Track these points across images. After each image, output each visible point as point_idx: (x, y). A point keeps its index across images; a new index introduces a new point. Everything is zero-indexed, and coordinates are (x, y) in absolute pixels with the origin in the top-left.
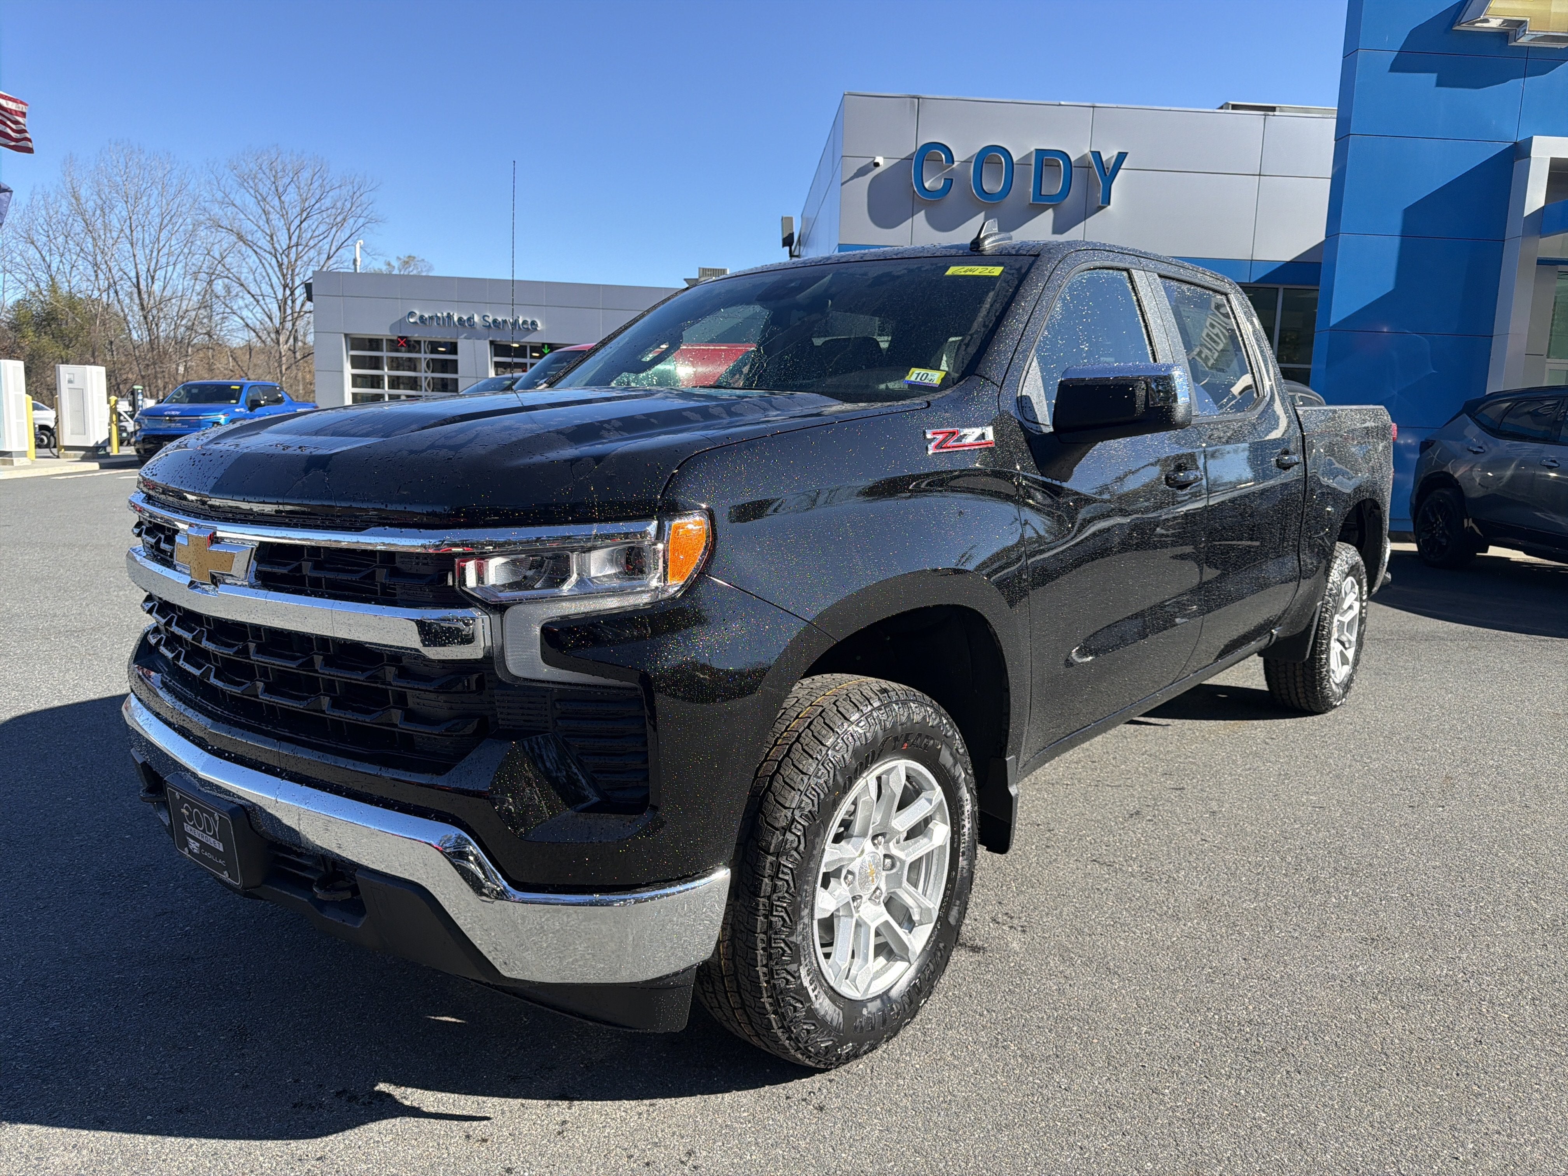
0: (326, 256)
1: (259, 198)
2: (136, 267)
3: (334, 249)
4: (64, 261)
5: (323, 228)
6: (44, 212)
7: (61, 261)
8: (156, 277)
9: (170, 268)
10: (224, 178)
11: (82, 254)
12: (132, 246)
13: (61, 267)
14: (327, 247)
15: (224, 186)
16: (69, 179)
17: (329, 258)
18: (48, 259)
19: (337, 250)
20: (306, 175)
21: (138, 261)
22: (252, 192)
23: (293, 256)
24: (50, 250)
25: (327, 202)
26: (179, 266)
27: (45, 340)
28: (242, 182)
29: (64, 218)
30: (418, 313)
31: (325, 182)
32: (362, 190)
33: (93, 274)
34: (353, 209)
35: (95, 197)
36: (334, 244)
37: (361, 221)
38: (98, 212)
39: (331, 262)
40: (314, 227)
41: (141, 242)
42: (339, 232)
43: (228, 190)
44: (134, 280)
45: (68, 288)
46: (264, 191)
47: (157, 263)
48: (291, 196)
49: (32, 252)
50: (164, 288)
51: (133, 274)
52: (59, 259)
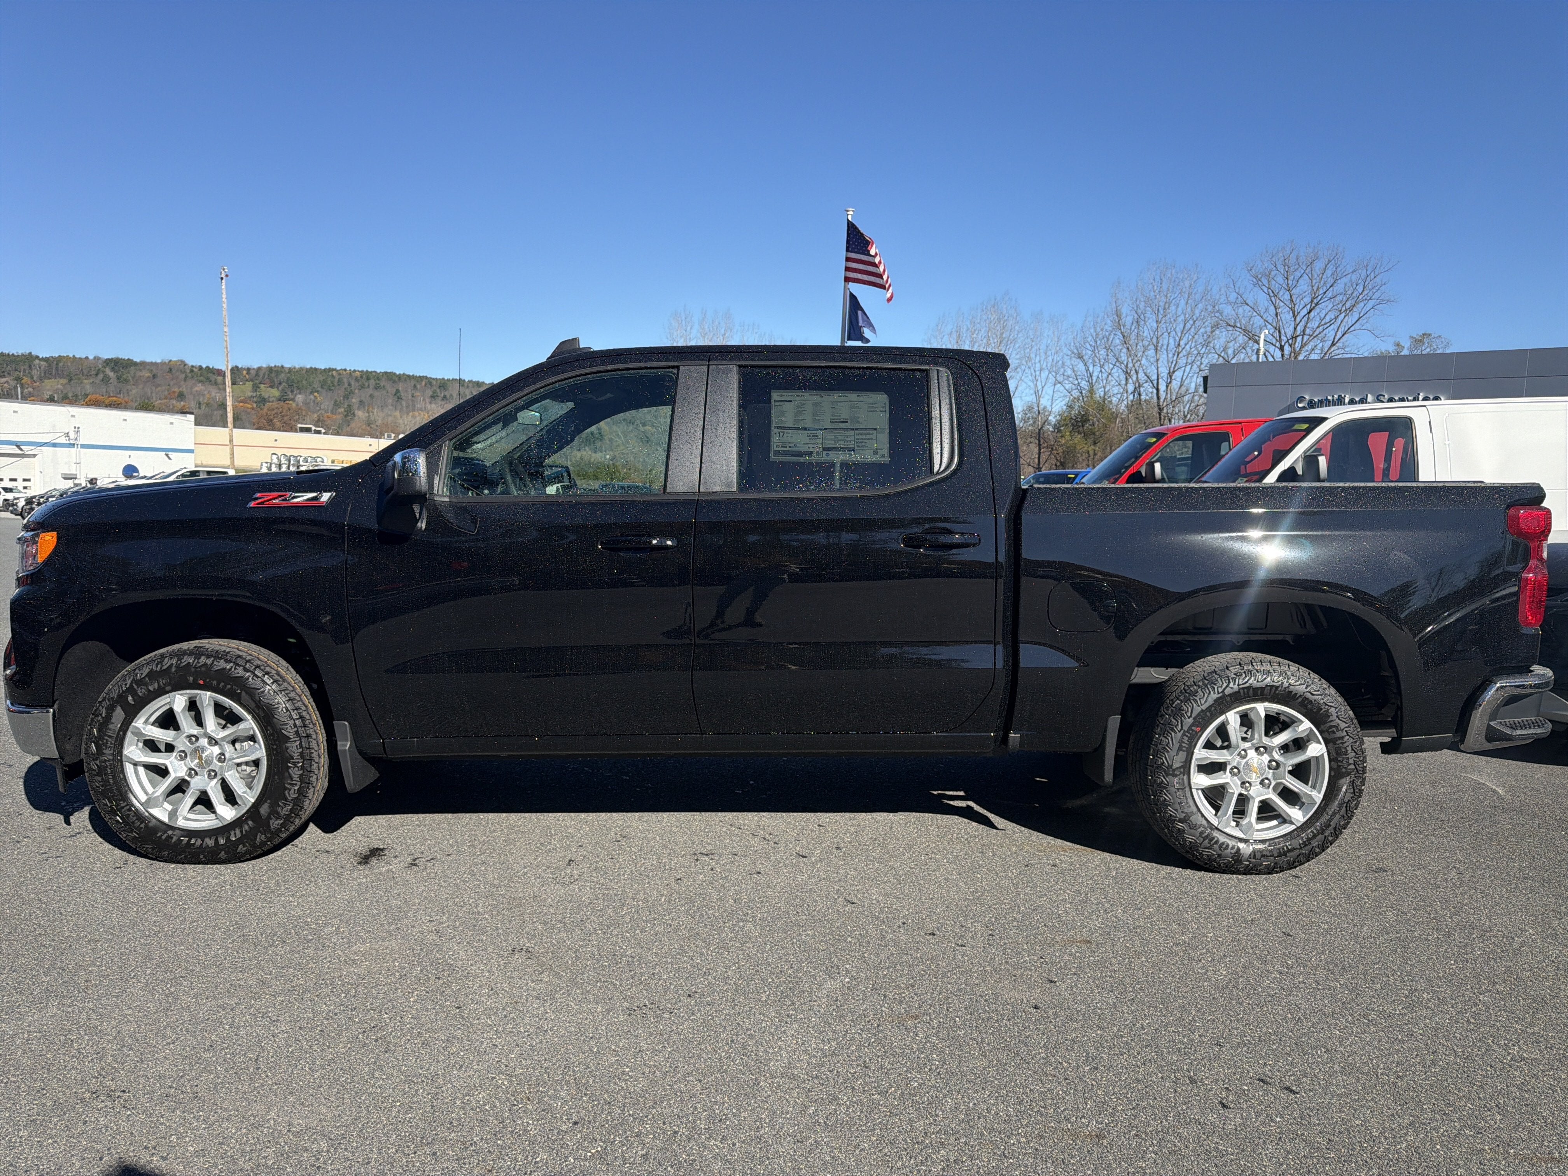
0: (1331, 342)
1: (1271, 294)
2: (1157, 369)
3: (1339, 334)
4: (1103, 370)
5: (1332, 315)
6: (1092, 331)
7: (1101, 371)
8: (1173, 377)
9: (1189, 367)
10: (1240, 280)
11: (1117, 364)
12: (1156, 352)
13: (1100, 376)
14: (1333, 333)
15: (1239, 288)
16: (1114, 300)
17: (1333, 344)
18: (1091, 369)
19: (1343, 335)
20: (1318, 266)
21: (1159, 365)
22: (1266, 290)
23: (1298, 346)
24: (1094, 361)
25: (1339, 287)
26: (1195, 367)
27: (1078, 438)
28: (1257, 281)
29: (1107, 334)
30: (1307, 397)
31: (1339, 269)
32: (1377, 272)
33: (1124, 379)
34: (1365, 292)
35: (1133, 313)
36: (1340, 330)
37: (1371, 303)
38: (1135, 324)
39: (1334, 348)
40: (1322, 316)
41: (1165, 347)
42: (1347, 317)
43: (1242, 290)
44: (1155, 382)
45: (1102, 394)
46: (1275, 286)
47: (1175, 365)
48: (1303, 286)
49: (1081, 367)
50: (1181, 386)
51: (1154, 377)
52: (1099, 369)
